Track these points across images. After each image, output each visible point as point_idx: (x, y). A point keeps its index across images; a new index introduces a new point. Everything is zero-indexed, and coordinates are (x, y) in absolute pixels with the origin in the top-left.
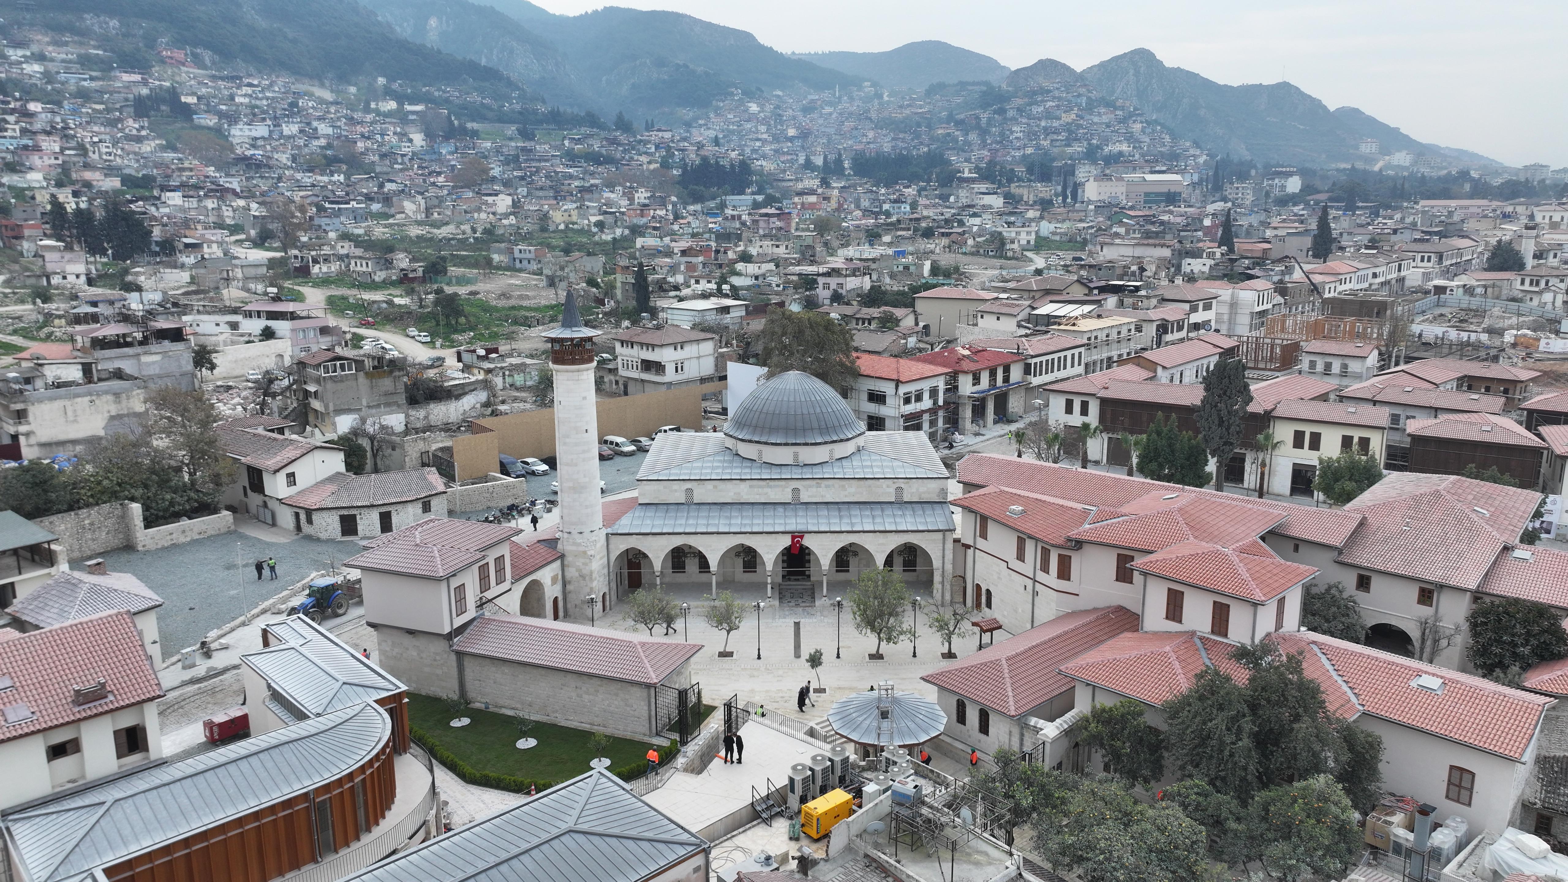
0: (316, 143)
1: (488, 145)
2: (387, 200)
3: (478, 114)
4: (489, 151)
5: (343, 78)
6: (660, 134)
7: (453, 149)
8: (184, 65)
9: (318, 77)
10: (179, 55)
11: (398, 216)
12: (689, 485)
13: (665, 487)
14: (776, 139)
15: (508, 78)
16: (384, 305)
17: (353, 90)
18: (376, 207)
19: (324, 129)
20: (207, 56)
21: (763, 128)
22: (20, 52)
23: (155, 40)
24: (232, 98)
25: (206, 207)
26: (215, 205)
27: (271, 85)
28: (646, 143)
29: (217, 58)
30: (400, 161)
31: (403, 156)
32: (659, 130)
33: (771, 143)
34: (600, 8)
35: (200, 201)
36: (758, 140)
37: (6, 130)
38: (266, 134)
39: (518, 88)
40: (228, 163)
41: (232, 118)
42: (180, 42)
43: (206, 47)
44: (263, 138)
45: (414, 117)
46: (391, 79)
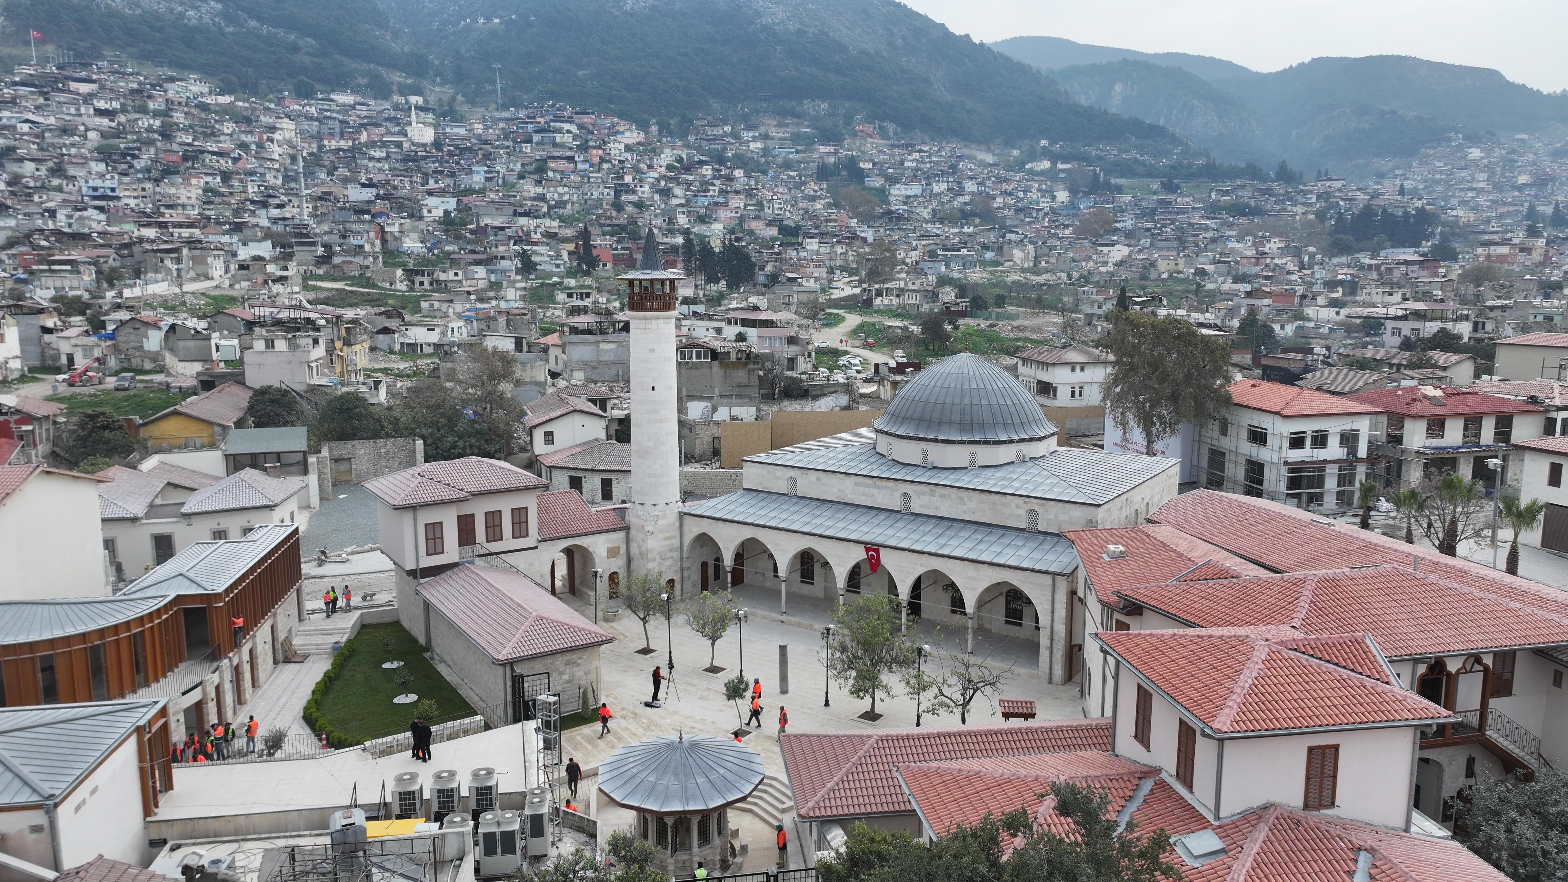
0: (961, 199)
1: (1128, 198)
2: (1000, 249)
3: (1126, 170)
4: (1126, 205)
5: (1009, 143)
6: (1328, 183)
7: (1092, 203)
8: (871, 137)
9: (984, 142)
10: (869, 128)
11: (1007, 264)
12: (792, 473)
13: (769, 473)
14: (1498, 187)
15: (1173, 135)
16: (899, 331)
17: (1016, 153)
18: (989, 255)
19: (970, 186)
20: (891, 127)
21: (1483, 176)
22: (751, 134)
23: (852, 117)
24: (902, 163)
25: (836, 252)
26: (844, 251)
27: (939, 151)
28: (1305, 193)
29: (899, 129)
30: (1034, 215)
31: (1038, 210)
32: (1329, 180)
33: (1490, 192)
34: (1307, 59)
35: (832, 247)
36: (1471, 189)
37: (708, 191)
38: (919, 192)
39: (1182, 144)
40: (874, 217)
41: (893, 180)
42: (870, 119)
43: (892, 121)
44: (916, 196)
45: (1062, 175)
46: (1053, 142)
